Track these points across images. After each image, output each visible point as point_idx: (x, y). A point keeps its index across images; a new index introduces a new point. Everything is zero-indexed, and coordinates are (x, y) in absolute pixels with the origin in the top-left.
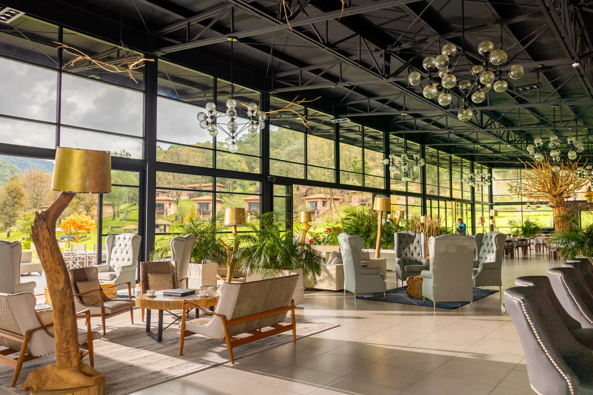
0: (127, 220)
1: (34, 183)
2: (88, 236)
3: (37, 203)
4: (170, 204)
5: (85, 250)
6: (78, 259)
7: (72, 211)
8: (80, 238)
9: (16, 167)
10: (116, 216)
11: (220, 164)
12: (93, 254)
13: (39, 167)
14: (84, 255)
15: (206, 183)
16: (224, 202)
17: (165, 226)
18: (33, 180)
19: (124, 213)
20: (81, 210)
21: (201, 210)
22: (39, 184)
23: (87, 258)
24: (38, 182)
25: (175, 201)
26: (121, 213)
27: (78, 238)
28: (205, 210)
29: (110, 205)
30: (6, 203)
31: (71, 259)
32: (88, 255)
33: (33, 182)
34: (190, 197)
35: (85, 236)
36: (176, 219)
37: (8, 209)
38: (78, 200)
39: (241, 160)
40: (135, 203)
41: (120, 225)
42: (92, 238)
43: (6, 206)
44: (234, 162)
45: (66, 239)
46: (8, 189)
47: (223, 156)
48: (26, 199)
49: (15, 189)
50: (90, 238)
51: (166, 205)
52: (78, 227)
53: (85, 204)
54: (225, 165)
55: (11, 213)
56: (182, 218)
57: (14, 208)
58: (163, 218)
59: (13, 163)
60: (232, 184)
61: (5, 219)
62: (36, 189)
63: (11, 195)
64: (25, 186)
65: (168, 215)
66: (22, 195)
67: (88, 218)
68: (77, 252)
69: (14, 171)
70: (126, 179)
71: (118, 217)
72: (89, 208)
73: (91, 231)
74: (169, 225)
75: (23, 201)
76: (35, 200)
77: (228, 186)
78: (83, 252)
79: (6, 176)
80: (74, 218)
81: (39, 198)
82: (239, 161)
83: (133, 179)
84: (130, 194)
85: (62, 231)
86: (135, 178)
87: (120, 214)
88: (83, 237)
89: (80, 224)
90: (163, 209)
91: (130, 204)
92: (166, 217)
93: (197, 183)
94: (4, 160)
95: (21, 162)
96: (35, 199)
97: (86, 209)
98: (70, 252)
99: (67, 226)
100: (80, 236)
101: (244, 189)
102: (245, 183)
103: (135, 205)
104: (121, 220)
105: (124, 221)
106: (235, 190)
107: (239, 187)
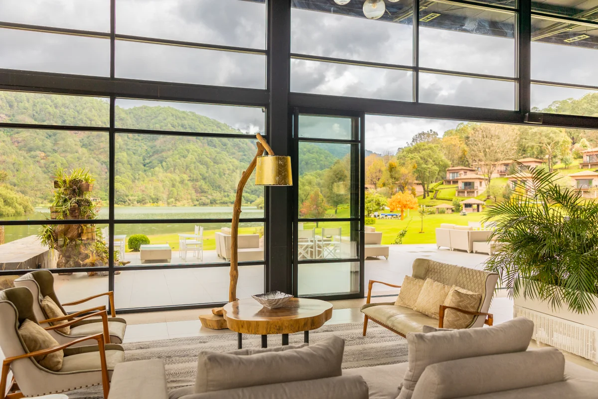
0: (437, 199)
4: (481, 182)
10: (426, 195)
11: (537, 137)
17: (478, 206)
19: (433, 192)
25: (487, 179)
26: (431, 192)
29: (420, 184)
34: (501, 175)
36: (488, 198)
38: (393, 180)
40: (443, 182)
41: (430, 204)
51: (477, 184)
52: (403, 205)
53: (400, 183)
56: (495, 198)
58: (474, 197)
60: (552, 159)
65: (479, 194)
71: (428, 196)
72: (403, 187)
74: (481, 204)
80: (399, 197)
83: (442, 158)
89: (405, 203)
90: (473, 187)
91: (437, 183)
92: (477, 196)
101: (567, 164)
102: (568, 157)
103: (443, 184)
104: (432, 199)
105: (435, 200)
106: (555, 166)
107: (559, 162)
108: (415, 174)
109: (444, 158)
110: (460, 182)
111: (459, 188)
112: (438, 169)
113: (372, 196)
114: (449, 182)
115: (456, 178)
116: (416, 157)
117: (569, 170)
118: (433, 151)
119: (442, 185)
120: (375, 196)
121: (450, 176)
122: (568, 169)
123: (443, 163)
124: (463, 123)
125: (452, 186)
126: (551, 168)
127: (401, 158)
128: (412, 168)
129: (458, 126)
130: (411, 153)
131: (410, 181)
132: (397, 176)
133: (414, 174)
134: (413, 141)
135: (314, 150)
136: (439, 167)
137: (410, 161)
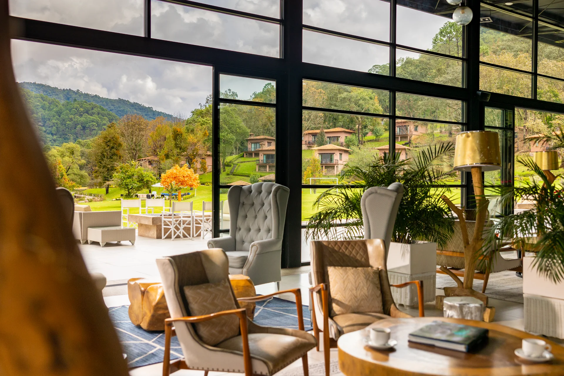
0: (234, 175)
1: (132, 131)
2: (191, 193)
3: (136, 154)
5: (191, 210)
6: (182, 223)
7: (172, 164)
8: (182, 196)
9: (114, 114)
11: (347, 104)
12: (201, 216)
13: (137, 113)
14: (189, 217)
15: (328, 128)
16: (353, 152)
18: (131, 128)
19: (230, 166)
20: (182, 162)
21: (324, 162)
22: (137, 133)
23: (194, 223)
24: (136, 130)
26: (228, 165)
27: (180, 196)
28: (329, 163)
30: (103, 155)
31: (173, 224)
32: (195, 218)
33: (130, 130)
34: (309, 147)
35: (188, 194)
37: (106, 161)
38: (178, 151)
39: (373, 97)
40: (243, 154)
41: (226, 181)
42: (195, 195)
43: (104, 157)
44: (364, 99)
45: (167, 197)
46: (105, 138)
47: (350, 92)
48: (124, 150)
49: (113, 138)
50: (193, 196)
52: (180, 181)
53: (187, 154)
54: (353, 105)
55: (109, 166)
57: (112, 160)
59: (111, 110)
60: (362, 129)
61: (103, 173)
62: (134, 138)
63: (109, 146)
64: (123, 135)
66: (120, 145)
67: (191, 171)
68: (180, 213)
69: (112, 120)
70: (233, 124)
71: (224, 171)
72: (191, 160)
73: (194, 187)
75: (121, 152)
76: (133, 151)
77: (356, 132)
78: (189, 213)
79: (105, 125)
80: (175, 171)
81: (138, 148)
82: (371, 98)
83: (241, 125)
84: (237, 143)
85: (162, 186)
86: (243, 123)
87: (226, 167)
88: (185, 194)
89: (182, 179)
91: (237, 155)
93: (318, 129)
94: (102, 107)
95: (119, 109)
96: (134, 149)
97: (189, 162)
98: (171, 213)
99: (168, 180)
100: (182, 193)
101: (377, 136)
102: (378, 128)
103: (243, 156)
104: (228, 174)
105: (231, 176)
106: (365, 137)
107: (370, 133)
108: (206, 143)
109: (243, 125)
110: (261, 154)
111: (260, 161)
112: (234, 137)
113: (133, 170)
114: (250, 154)
115: (258, 149)
116: (208, 122)
117: (379, 143)
118: (228, 115)
119: (242, 158)
120: (136, 170)
121: (251, 147)
122: (378, 141)
123: (241, 131)
124: (270, 84)
125: (254, 159)
126: (361, 139)
127: (190, 123)
128: (202, 136)
129: (265, 87)
130: (203, 117)
131: (200, 152)
132: (183, 145)
133: (204, 143)
134: (207, 102)
135: (94, 111)
136: (236, 136)
137: (200, 127)
